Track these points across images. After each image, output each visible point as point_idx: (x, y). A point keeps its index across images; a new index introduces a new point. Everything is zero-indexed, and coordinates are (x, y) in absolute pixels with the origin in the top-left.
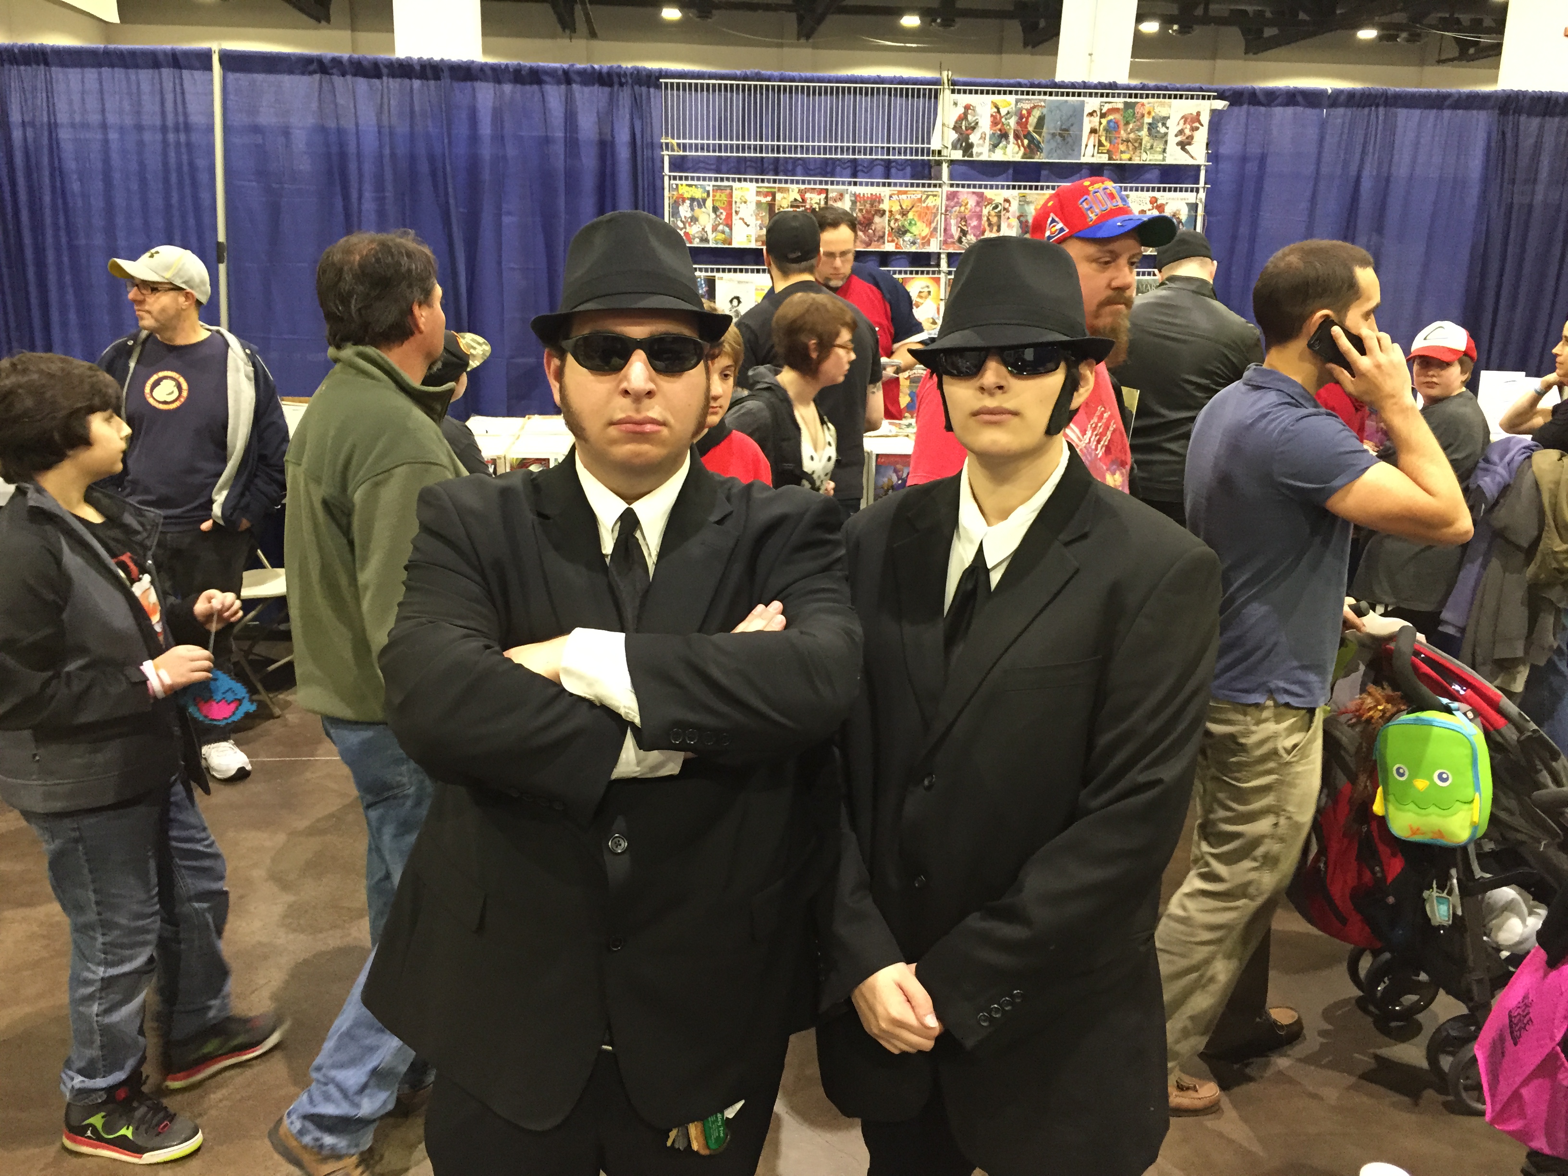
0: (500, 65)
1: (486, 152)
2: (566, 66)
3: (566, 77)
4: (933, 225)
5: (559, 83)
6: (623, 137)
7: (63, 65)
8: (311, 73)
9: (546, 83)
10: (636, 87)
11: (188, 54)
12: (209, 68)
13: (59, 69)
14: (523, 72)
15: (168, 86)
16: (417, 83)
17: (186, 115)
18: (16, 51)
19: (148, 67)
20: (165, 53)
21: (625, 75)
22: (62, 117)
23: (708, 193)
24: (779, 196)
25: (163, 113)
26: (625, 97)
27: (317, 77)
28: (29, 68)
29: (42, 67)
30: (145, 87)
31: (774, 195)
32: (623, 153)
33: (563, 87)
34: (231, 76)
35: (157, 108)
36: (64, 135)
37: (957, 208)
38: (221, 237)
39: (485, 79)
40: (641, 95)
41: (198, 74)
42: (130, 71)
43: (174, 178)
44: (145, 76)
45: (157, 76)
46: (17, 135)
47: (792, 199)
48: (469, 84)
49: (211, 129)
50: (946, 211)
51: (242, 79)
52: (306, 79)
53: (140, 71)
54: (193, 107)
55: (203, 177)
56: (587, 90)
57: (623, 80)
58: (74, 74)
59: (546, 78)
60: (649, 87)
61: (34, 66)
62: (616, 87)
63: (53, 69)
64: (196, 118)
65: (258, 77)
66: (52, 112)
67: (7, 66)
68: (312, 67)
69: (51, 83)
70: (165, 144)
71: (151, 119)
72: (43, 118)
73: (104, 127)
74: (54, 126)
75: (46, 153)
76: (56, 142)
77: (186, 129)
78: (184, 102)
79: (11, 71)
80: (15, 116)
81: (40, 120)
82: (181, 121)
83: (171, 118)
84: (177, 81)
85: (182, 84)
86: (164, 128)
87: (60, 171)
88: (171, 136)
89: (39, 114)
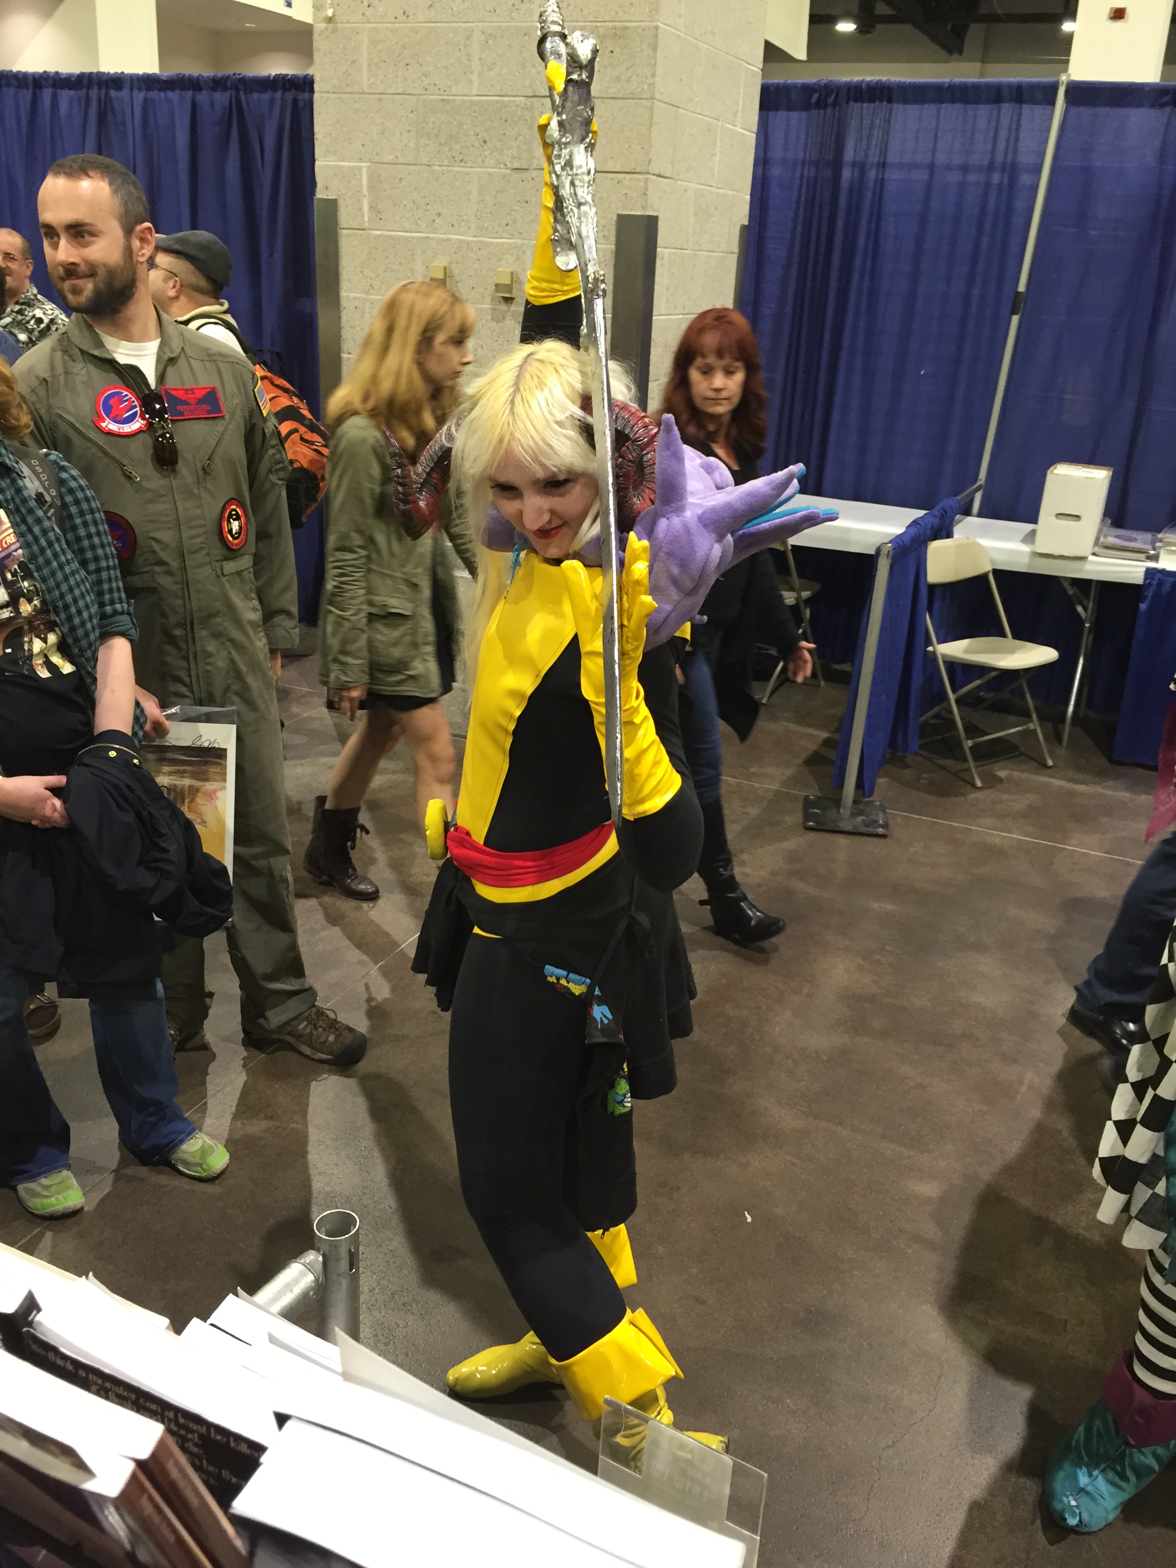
7: (906, 101)
8: (1163, 105)
11: (1032, 87)
12: (1052, 102)
13: (901, 106)
15: (1005, 121)
17: (1015, 152)
18: (864, 86)
19: (988, 102)
20: (1010, 86)
22: (891, 158)
25: (993, 152)
28: (872, 105)
29: (885, 103)
30: (982, 124)
34: (1074, 110)
35: (989, 147)
36: (892, 175)
38: (1022, 288)
41: (1038, 110)
42: (969, 106)
43: (988, 224)
44: (984, 111)
45: (995, 113)
46: (846, 174)
49: (1038, 170)
51: (1085, 113)
52: (1153, 112)
53: (979, 106)
54: (1026, 142)
55: (1017, 221)
58: (913, 110)
61: (877, 103)
63: (895, 106)
64: (1025, 158)
65: (1103, 111)
66: (884, 152)
67: (852, 103)
68: (1165, 99)
69: (889, 122)
70: (988, 185)
71: (979, 158)
72: (874, 157)
73: (932, 167)
74: (883, 165)
75: (869, 194)
76: (881, 183)
77: (1012, 170)
78: (1017, 139)
79: (855, 108)
80: (849, 155)
81: (870, 160)
82: (1009, 160)
83: (999, 158)
84: (1015, 117)
85: (1019, 120)
86: (991, 167)
87: (878, 214)
88: (996, 178)
89: (871, 153)
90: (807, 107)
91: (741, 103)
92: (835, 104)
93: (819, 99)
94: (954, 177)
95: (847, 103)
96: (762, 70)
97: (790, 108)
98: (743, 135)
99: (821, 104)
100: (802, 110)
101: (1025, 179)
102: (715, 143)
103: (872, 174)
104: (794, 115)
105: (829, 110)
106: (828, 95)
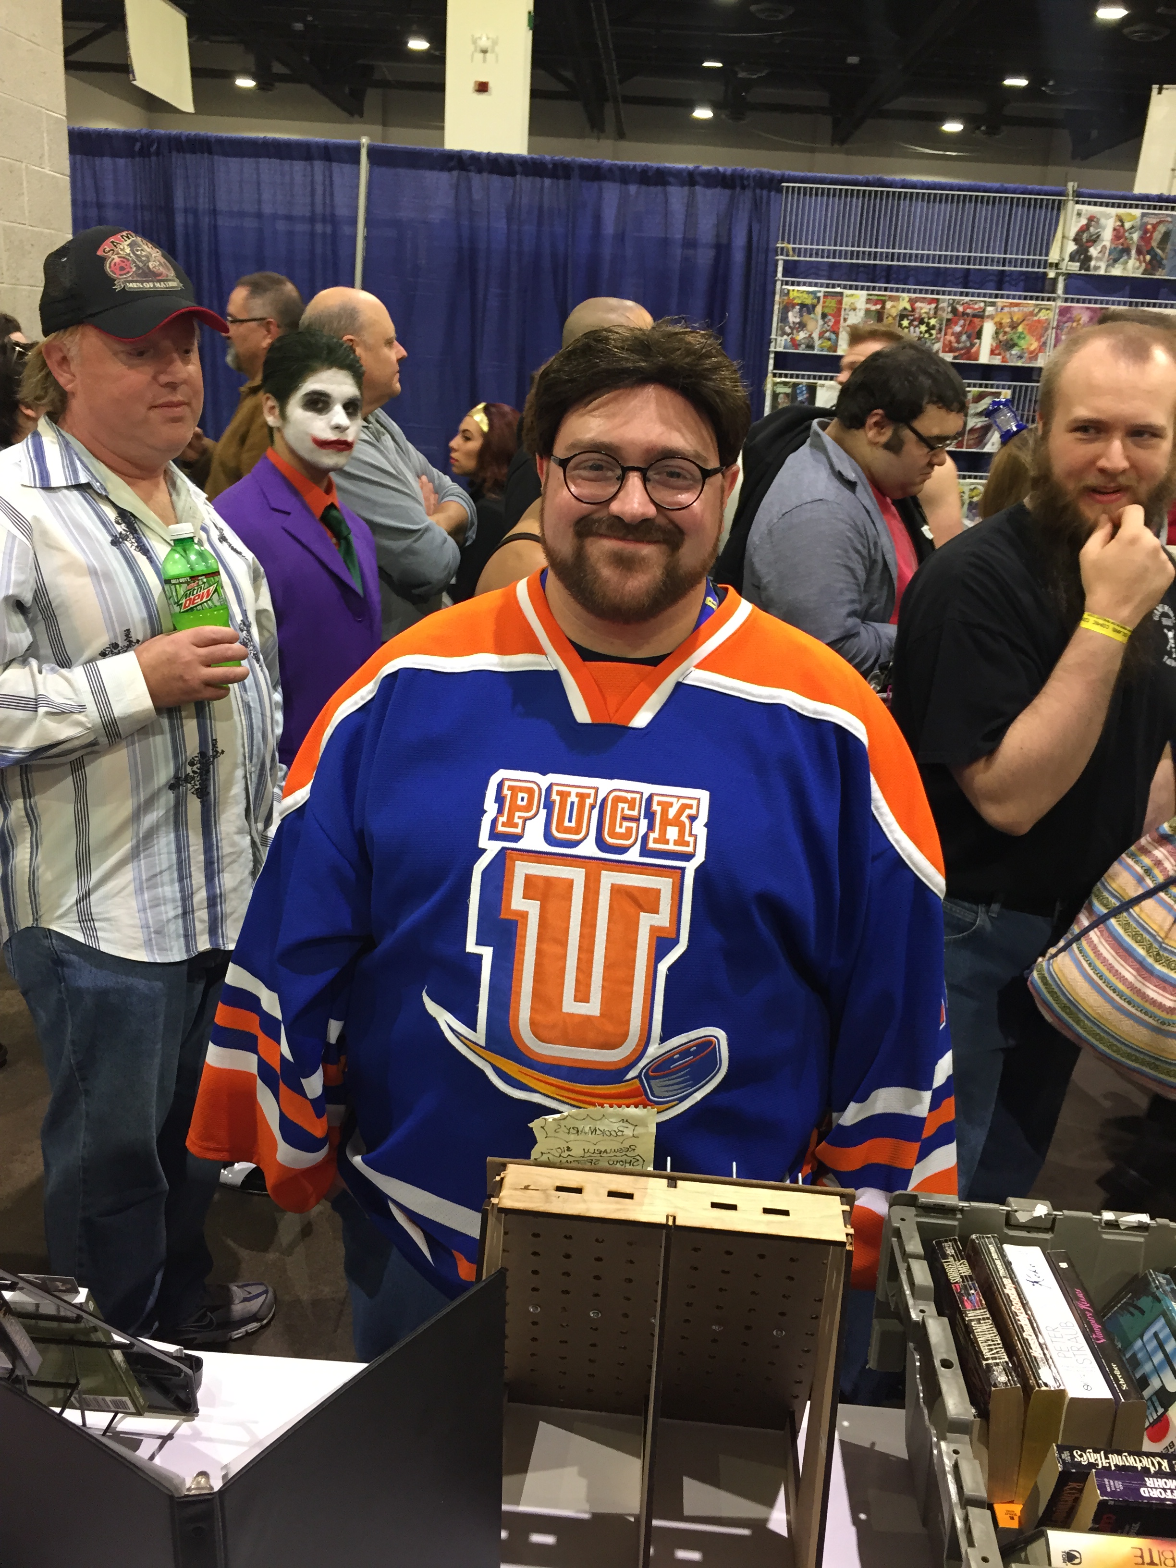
0: (628, 166)
1: (607, 251)
2: (691, 166)
3: (690, 179)
4: (1043, 339)
5: (682, 185)
6: (740, 240)
7: (226, 154)
8: (450, 170)
9: (670, 184)
10: (758, 191)
11: (338, 147)
12: (357, 162)
13: (222, 158)
14: (650, 174)
15: (319, 178)
16: (547, 182)
17: (333, 206)
18: (183, 139)
19: (300, 159)
20: (318, 145)
21: (748, 176)
22: (222, 206)
23: (819, 298)
24: (889, 305)
25: (313, 204)
26: (745, 200)
27: (455, 173)
28: (194, 156)
29: (206, 155)
30: (298, 178)
31: (883, 303)
32: (738, 257)
33: (686, 188)
34: (377, 170)
35: (308, 200)
36: (223, 222)
37: (1069, 324)
39: (614, 180)
40: (761, 198)
41: (347, 168)
42: (284, 162)
44: (299, 166)
45: (309, 168)
46: (179, 219)
47: (901, 307)
48: (596, 185)
49: (354, 222)
50: (1058, 326)
51: (387, 173)
53: (295, 162)
54: (340, 199)
55: (344, 267)
56: (709, 192)
57: (746, 183)
58: (234, 163)
59: (671, 179)
60: (770, 191)
61: (199, 155)
62: (738, 189)
63: (216, 158)
64: (342, 211)
65: (402, 171)
66: (213, 199)
67: (174, 154)
68: (452, 164)
69: (213, 173)
70: (312, 234)
71: (301, 209)
72: (203, 204)
73: (259, 215)
74: (214, 212)
75: (205, 238)
76: (215, 227)
77: (332, 219)
78: (332, 195)
79: (177, 159)
80: (179, 202)
81: (201, 207)
82: (328, 212)
83: (319, 209)
84: (327, 173)
85: (331, 177)
86: (312, 220)
87: (215, 254)
88: (319, 228)
89: (201, 200)
90: (131, 155)
91: (46, 148)
92: (158, 153)
93: (142, 147)
94: (281, 226)
95: (170, 152)
96: (66, 117)
97: (114, 155)
98: (54, 177)
99: (144, 153)
100: (127, 157)
101: (346, 230)
102: (22, 184)
103: (205, 221)
104: (121, 162)
105: (154, 159)
106: (151, 145)
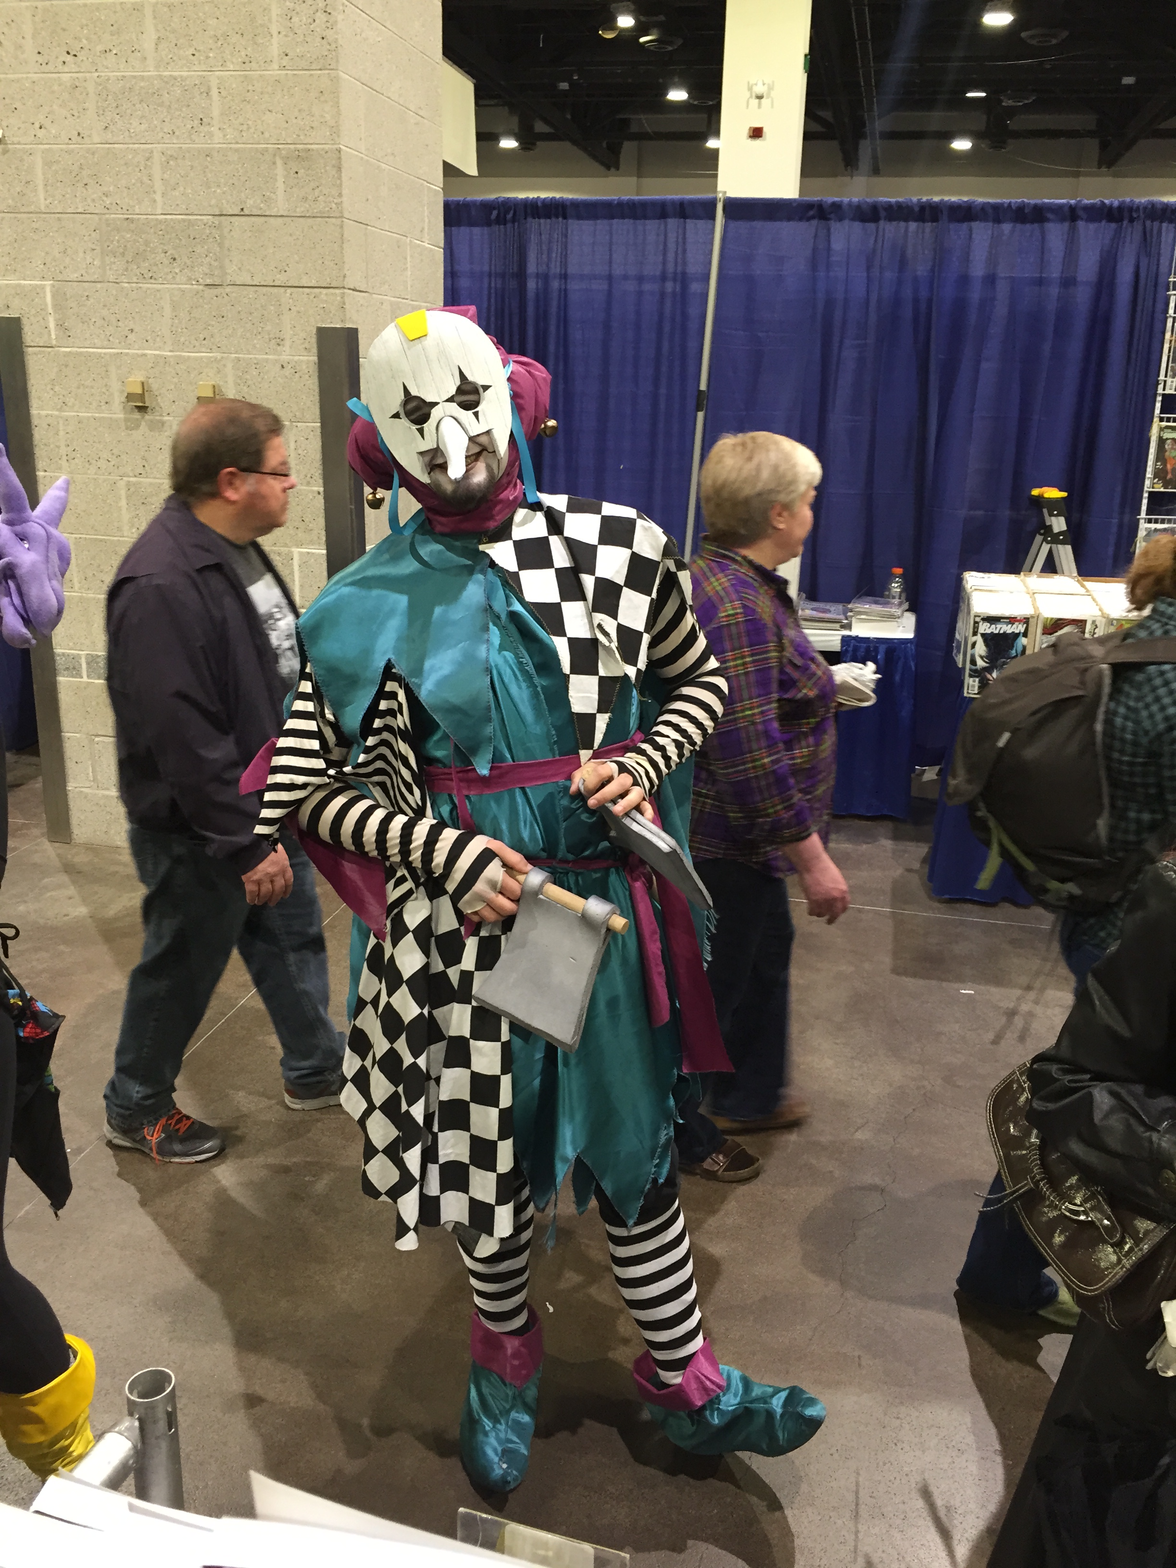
0: (1002, 204)
1: (975, 295)
2: (1073, 202)
3: (1072, 214)
5: (1062, 220)
6: (1125, 276)
7: (579, 217)
8: (809, 219)
9: (1048, 220)
10: (1148, 223)
11: (693, 203)
12: (713, 217)
13: (576, 222)
14: (1026, 211)
15: (672, 235)
16: (913, 226)
17: (685, 263)
18: (539, 204)
19: (654, 218)
20: (673, 202)
21: (1138, 208)
22: (572, 270)
25: (664, 263)
26: (1133, 233)
27: (815, 222)
28: (548, 220)
29: (560, 219)
30: (651, 237)
32: (1123, 294)
33: (1066, 225)
34: (733, 224)
35: (660, 259)
36: (574, 286)
38: (703, 387)
39: (986, 220)
40: (1152, 230)
41: (701, 224)
42: (638, 221)
43: (667, 328)
44: (652, 226)
45: (662, 227)
46: (531, 285)
48: (965, 225)
49: (707, 279)
51: (743, 226)
52: (803, 225)
53: (647, 222)
54: (692, 256)
55: (693, 326)
56: (1092, 226)
57: (1135, 215)
58: (587, 225)
59: (1050, 216)
60: (1161, 222)
61: (554, 219)
62: (1125, 223)
63: (570, 221)
64: (692, 269)
65: (758, 224)
66: (564, 263)
67: (530, 219)
68: (811, 213)
69: (566, 236)
70: (663, 295)
71: (652, 268)
72: (555, 269)
73: (610, 278)
74: (564, 277)
75: (554, 304)
76: (564, 293)
77: (683, 279)
78: (684, 251)
79: (533, 224)
80: (531, 268)
81: (552, 271)
82: (679, 269)
83: (670, 268)
84: (680, 231)
85: (684, 234)
86: (663, 278)
87: (564, 321)
88: (669, 286)
89: (552, 265)
90: (488, 223)
91: (427, 220)
92: (514, 220)
93: (498, 215)
94: (631, 286)
95: (525, 219)
96: (443, 189)
97: (472, 224)
98: (431, 250)
99: (501, 221)
100: (482, 226)
101: (695, 287)
102: (406, 259)
103: (555, 284)
104: (476, 230)
105: (509, 225)
106: (507, 212)
